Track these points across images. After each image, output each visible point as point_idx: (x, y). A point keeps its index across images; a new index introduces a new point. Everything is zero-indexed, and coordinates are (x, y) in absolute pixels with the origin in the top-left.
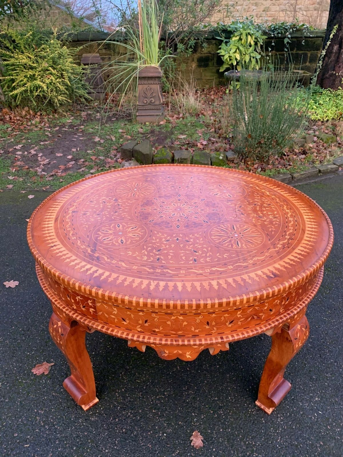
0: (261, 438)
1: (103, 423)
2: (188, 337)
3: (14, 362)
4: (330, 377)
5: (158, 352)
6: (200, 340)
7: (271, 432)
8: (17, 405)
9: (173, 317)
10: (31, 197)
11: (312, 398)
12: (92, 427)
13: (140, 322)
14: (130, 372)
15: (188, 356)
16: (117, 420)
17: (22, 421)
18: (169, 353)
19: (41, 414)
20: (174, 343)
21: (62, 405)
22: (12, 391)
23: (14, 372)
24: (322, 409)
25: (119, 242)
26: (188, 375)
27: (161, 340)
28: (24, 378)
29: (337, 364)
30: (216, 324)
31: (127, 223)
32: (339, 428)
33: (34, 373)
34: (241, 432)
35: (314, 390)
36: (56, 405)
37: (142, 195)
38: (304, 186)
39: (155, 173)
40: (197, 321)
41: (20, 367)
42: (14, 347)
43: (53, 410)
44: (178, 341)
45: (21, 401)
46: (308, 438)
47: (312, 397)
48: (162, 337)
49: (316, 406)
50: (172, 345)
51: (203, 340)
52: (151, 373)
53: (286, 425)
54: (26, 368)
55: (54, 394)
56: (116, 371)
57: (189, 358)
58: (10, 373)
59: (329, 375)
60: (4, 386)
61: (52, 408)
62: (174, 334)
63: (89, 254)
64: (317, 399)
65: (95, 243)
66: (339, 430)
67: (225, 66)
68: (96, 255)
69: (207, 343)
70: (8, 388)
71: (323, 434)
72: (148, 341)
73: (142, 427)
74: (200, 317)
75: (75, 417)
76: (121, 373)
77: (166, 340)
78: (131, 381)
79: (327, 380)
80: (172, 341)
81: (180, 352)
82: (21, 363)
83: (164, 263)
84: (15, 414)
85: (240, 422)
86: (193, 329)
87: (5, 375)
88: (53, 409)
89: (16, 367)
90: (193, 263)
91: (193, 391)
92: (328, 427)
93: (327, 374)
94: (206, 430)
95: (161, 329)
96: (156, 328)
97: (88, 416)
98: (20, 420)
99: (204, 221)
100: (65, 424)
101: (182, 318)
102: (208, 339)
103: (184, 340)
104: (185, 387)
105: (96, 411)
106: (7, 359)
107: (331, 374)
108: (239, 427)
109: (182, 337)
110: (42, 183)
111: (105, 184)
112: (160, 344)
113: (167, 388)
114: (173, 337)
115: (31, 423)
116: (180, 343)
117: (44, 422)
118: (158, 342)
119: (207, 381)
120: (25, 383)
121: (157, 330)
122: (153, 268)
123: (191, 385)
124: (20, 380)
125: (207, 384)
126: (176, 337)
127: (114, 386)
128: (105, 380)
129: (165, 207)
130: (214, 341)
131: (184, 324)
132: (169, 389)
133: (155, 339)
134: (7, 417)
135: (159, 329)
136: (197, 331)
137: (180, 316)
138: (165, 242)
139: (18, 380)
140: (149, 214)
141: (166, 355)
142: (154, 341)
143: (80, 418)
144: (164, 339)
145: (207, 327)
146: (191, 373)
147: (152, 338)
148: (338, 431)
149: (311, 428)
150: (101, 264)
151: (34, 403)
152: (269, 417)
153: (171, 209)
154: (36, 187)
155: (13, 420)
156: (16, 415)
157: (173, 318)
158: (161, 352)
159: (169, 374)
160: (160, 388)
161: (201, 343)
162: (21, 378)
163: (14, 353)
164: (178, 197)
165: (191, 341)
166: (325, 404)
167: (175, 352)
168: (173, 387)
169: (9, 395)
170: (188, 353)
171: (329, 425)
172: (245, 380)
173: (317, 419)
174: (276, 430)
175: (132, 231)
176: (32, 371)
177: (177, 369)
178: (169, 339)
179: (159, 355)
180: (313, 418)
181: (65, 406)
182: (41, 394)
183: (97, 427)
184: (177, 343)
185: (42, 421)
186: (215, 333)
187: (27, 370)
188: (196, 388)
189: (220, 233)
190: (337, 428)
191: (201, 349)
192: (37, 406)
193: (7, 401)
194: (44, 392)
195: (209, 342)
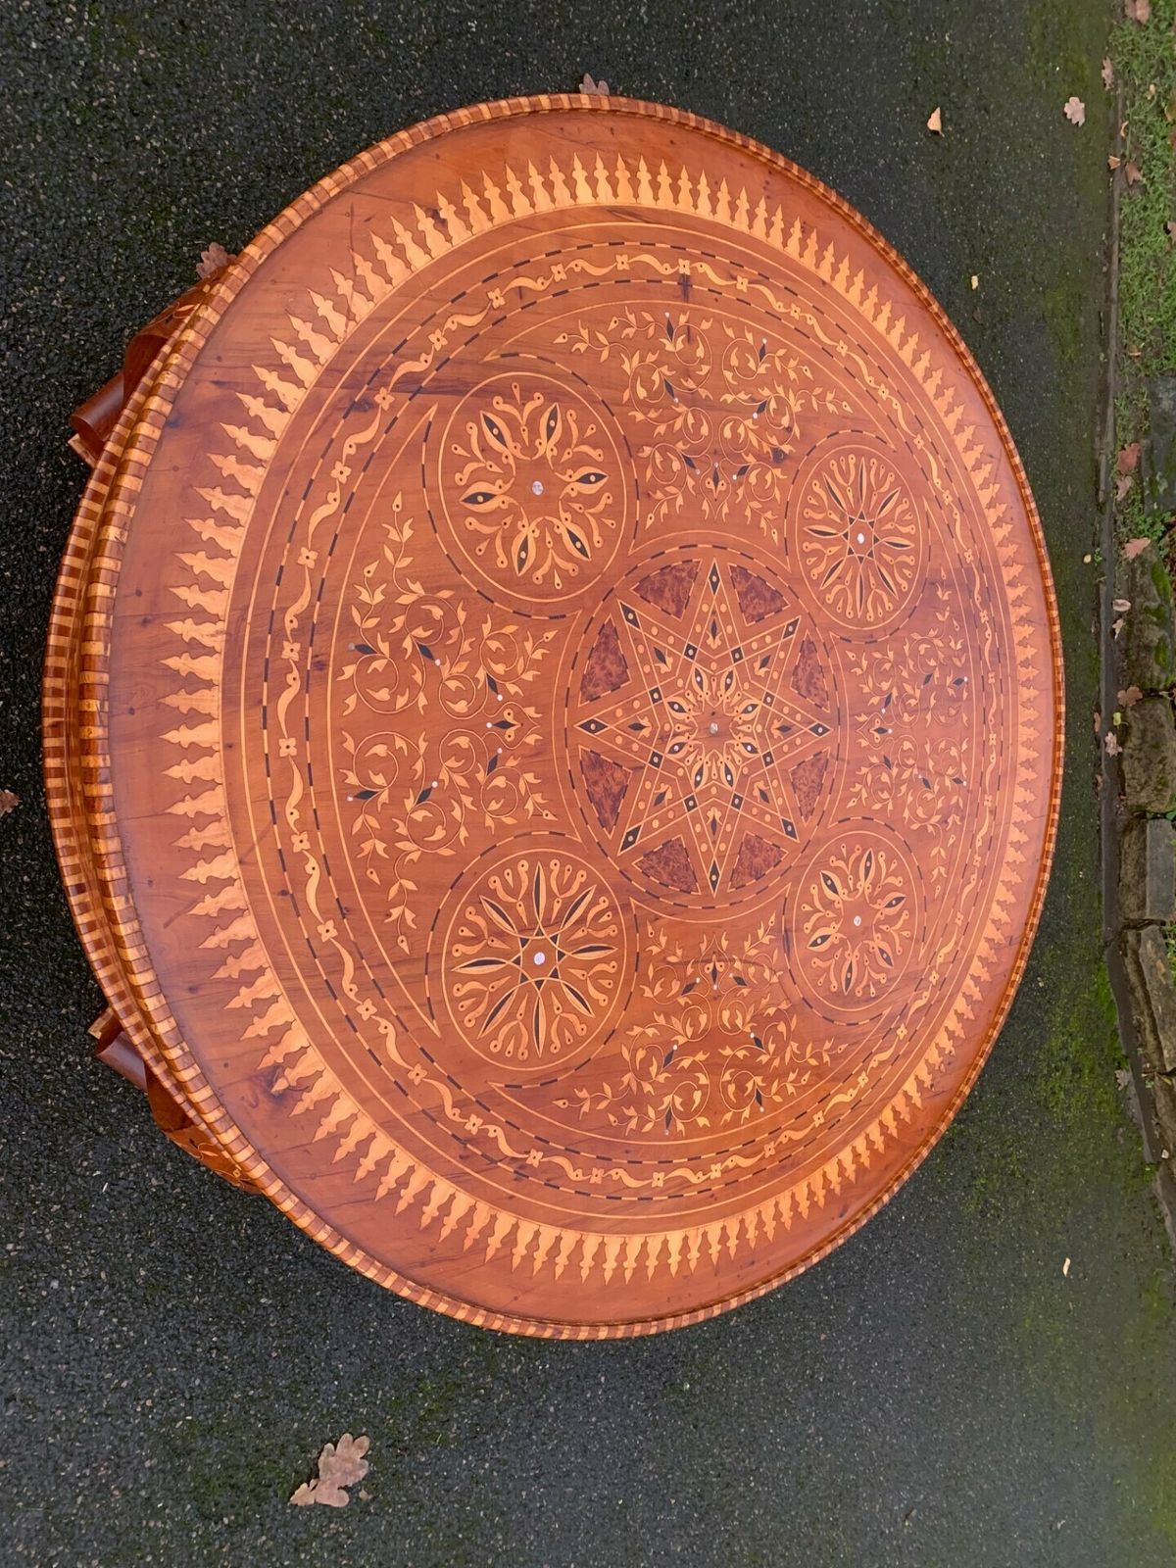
0: (8, 998)
1: (31, 506)
3: (245, 177)
4: (238, 1231)
7: (28, 1031)
8: (81, 215)
10: (1075, 109)
11: (159, 1169)
12: (13, 470)
16: (42, 549)
17: (23, 239)
19: (52, 299)
21: (88, 362)
22: (133, 190)
23: (206, 183)
24: (120, 1193)
25: (482, 487)
28: (184, 221)
29: (289, 1263)
31: (613, 511)
32: (54, 1237)
33: (204, 255)
34: (23, 940)
35: (185, 1176)
36: (88, 346)
37: (815, 572)
38: (1155, 1240)
39: (993, 621)
41: (227, 201)
42: (307, 167)
43: (67, 336)
45: (95, 224)
46: (15, 1140)
47: (160, 1167)
49: (128, 1175)
53: (56, 1079)
54: (224, 222)
55: (127, 332)
58: (199, 169)
59: (245, 1230)
60: (148, 158)
61: (74, 331)
63: (393, 368)
64: (154, 1182)
65: (468, 386)
66: (48, 1237)
68: (384, 398)
70: (142, 173)
71: (32, 1187)
72: (54, 629)
73: (22, 628)
75: (47, 413)
79: (228, 1223)
82: (243, 202)
83: (339, 672)
84: (48, 214)
85: (59, 938)
87: (192, 153)
88: (72, 337)
89: (225, 185)
90: (344, 788)
92: (56, 1207)
93: (248, 1225)
94: (24, 832)
97: (51, 453)
98: (24, 233)
99: (634, 833)
100: (19, 381)
105: (72, 479)
106: (258, 148)
107: (248, 1237)
108: (41, 935)
110: (1160, 142)
111: (896, 405)
115: (18, 272)
117: (23, 313)
120: (166, 228)
122: (308, 630)
124: (174, 209)
129: (732, 667)
134: (32, 188)
138: (481, 674)
139: (175, 201)
140: (681, 603)
143: (45, 429)
148: (43, 1235)
149: (52, 1154)
150: (324, 421)
151: (91, 270)
152: (82, 1029)
153: (714, 698)
154: (1133, 123)
155: (25, 208)
156: (43, 215)
162: (185, 213)
163: (282, 168)
164: (806, 722)
166: (138, 1205)
169: (114, 181)
171: (65, 1209)
173: (83, 1177)
174: (35, 1048)
175: (558, 538)
176: (213, 246)
180: (85, 1164)
181: (84, 375)
182: (126, 290)
183: (16, 486)
185: (27, 307)
187: (216, 227)
189: (550, 895)
190: (55, 1233)
192: (78, 281)
193: (94, 176)
194: (133, 297)
195: (60, 843)
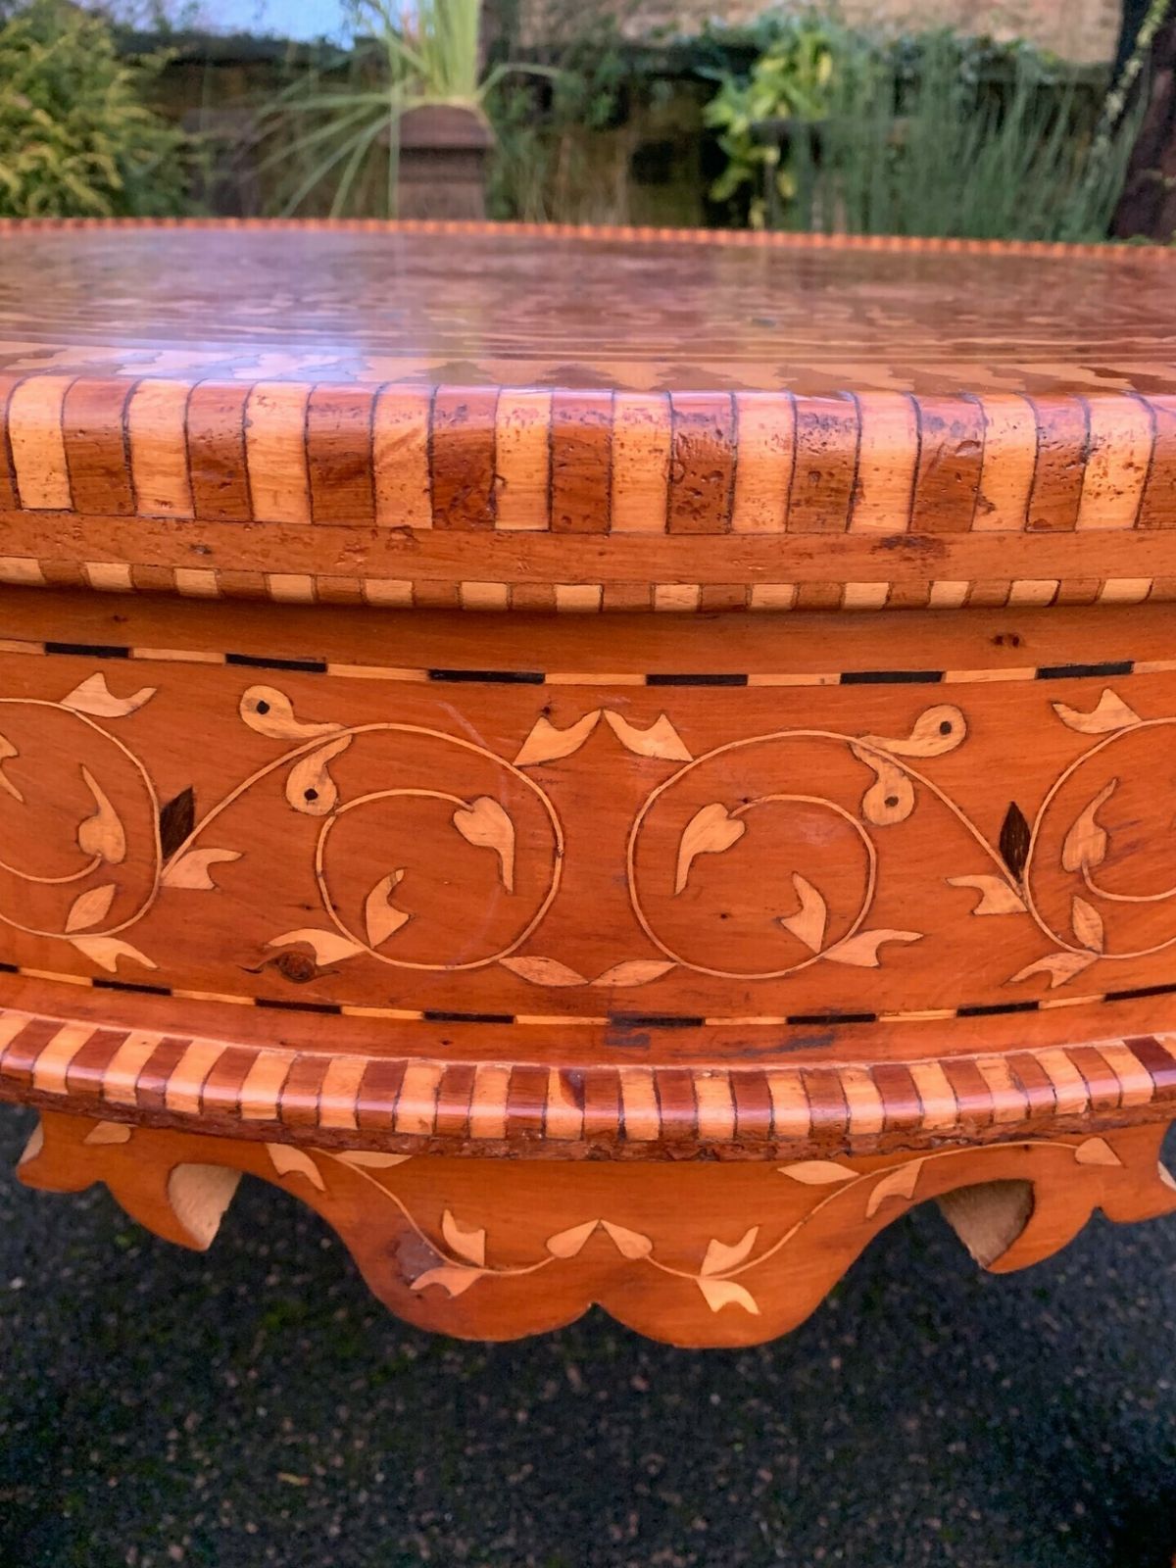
2: (743, 1046)
5: (361, 1251)
6: (894, 1082)
9: (542, 731)
13: (104, 836)
14: (237, 1412)
15: (720, 1294)
18: (491, 1259)
20: (562, 1114)
26: (637, 1424)
27: (384, 1081)
30: (1110, 856)
40: (875, 798)
44: (611, 1090)
48: (405, 1041)
50: (525, 1135)
51: (929, 1076)
52: (390, 1414)
56: (145, 1404)
57: (733, 1309)
62: (557, 1000)
67: (735, 174)
69: (988, 1119)
72: (220, 1093)
74: (924, 743)
76: (179, 1422)
77: (458, 1085)
78: (243, 1477)
80: (526, 1086)
81: (631, 1243)
86: (808, 927)
91: (685, 1553)
95: (384, 920)
96: (309, 912)
101: (677, 750)
102: (993, 1065)
103: (688, 1076)
104: (619, 1519)
109: (660, 1037)
112: (376, 1133)
113: (497, 1532)
114: (538, 1044)
116: (642, 1114)
118: (338, 1105)
119: (775, 1470)
121: (330, 947)
123: (665, 1506)
125: (775, 1492)
126: (578, 1045)
127: (111, 1522)
128: (55, 1473)
130: (1071, 1092)
131: (689, 849)
132: (510, 1540)
133: (309, 1076)
135: (359, 926)
136: (860, 950)
137: (644, 722)
141: (458, 1281)
142: (299, 1100)
144: (422, 1075)
145: (1000, 897)
146: (658, 1416)
147: (273, 1061)
157: (546, 742)
158: (392, 1249)
159: (513, 1421)
160: (445, 1532)
161: (904, 1111)
165: (777, 1088)
167: (569, 1242)
168: (538, 1517)
170: (720, 1256)
172: (1031, 1454)
177: (565, 1382)
178: (493, 1075)
179: (378, 1280)
184: (599, 1115)
186: (1076, 982)
188: (700, 1524)
191: (890, 1200)
195: (1007, 1101)
